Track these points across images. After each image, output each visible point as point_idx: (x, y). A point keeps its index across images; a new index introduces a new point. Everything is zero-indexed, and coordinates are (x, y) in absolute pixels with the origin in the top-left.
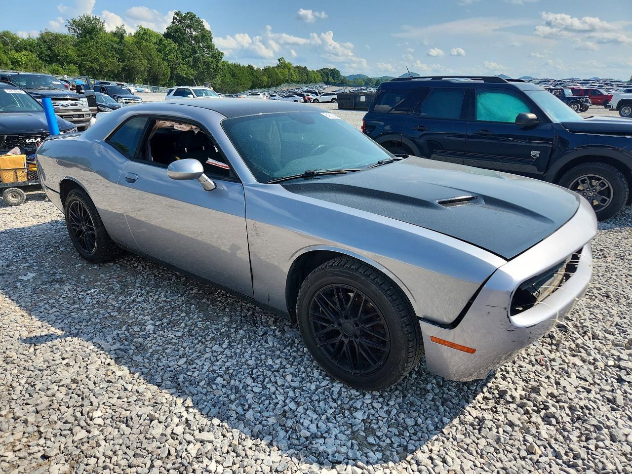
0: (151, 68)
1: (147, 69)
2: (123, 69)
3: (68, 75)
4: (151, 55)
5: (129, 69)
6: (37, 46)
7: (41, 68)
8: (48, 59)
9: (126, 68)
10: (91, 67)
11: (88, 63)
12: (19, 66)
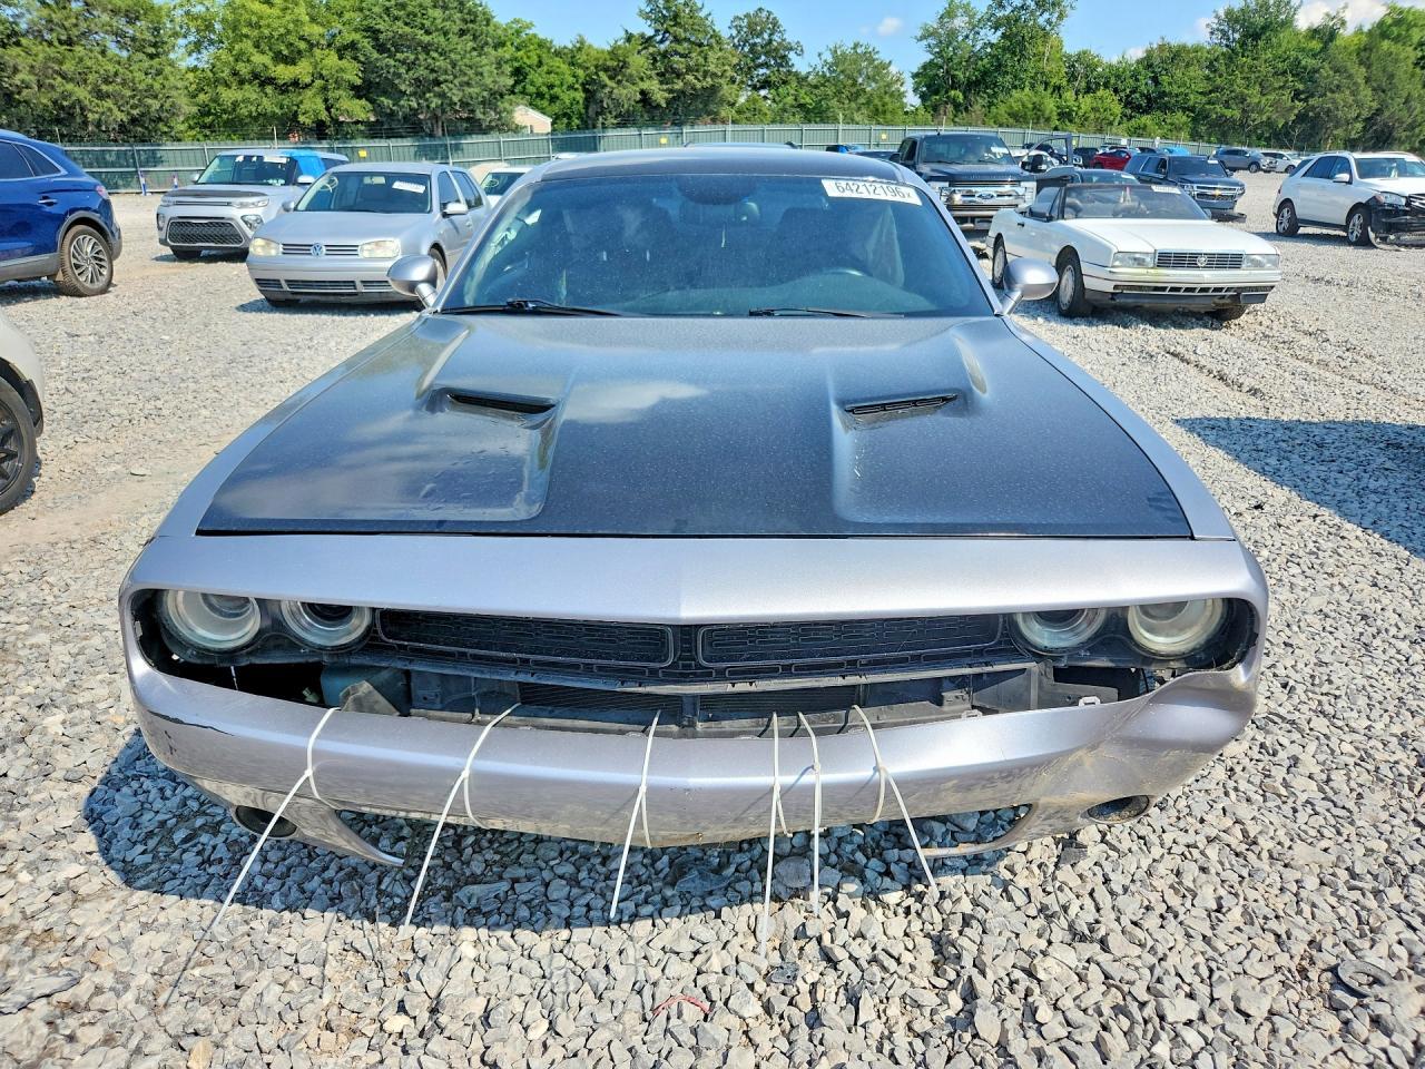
0: (1379, 112)
1: (1365, 114)
2: (1301, 118)
3: (1164, 137)
4: (1391, 77)
5: (1318, 116)
6: (1131, 77)
7: (1111, 124)
8: (1144, 103)
9: (1311, 114)
10: (1222, 116)
11: (1218, 108)
12: (1071, 121)
